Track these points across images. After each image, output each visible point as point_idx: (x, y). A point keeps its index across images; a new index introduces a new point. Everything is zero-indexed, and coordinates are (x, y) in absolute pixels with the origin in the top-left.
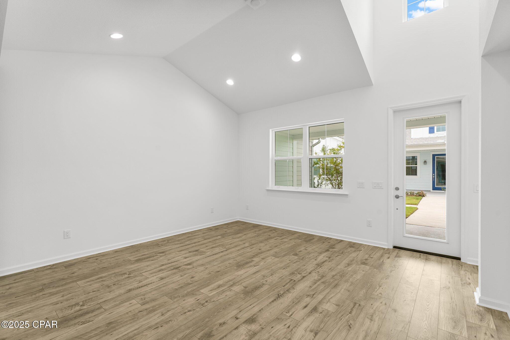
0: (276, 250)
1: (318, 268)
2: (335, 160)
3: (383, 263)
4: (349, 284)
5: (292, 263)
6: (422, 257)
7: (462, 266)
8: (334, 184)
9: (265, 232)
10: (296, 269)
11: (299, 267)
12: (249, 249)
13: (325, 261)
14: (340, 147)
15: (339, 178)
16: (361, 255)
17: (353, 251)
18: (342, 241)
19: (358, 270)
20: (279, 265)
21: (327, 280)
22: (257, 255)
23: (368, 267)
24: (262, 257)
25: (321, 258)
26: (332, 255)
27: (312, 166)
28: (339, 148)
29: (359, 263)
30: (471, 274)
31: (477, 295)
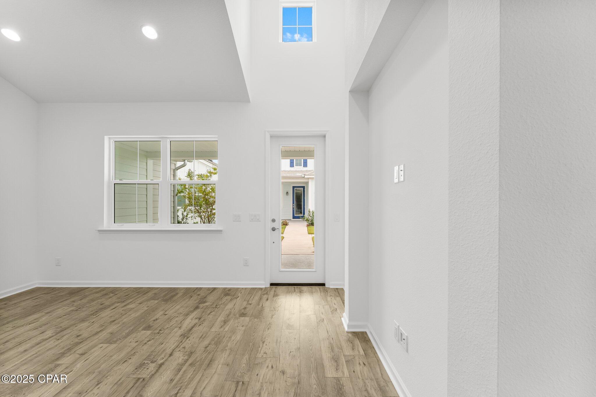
0: (113, 328)
1: (183, 342)
2: (204, 188)
3: (263, 308)
4: (228, 352)
5: (141, 346)
6: (296, 290)
7: (327, 291)
8: (203, 216)
9: (93, 300)
10: (148, 354)
11: (153, 348)
12: (52, 342)
13: (194, 326)
14: (210, 173)
15: (209, 210)
16: (238, 304)
17: (229, 300)
18: (214, 289)
19: (237, 326)
20: (116, 357)
21: (197, 358)
22: (69, 350)
23: (247, 319)
24: (80, 351)
25: (188, 322)
26: (204, 314)
27: (175, 195)
28: (209, 175)
29: (237, 316)
30: (335, 299)
31: (345, 320)
